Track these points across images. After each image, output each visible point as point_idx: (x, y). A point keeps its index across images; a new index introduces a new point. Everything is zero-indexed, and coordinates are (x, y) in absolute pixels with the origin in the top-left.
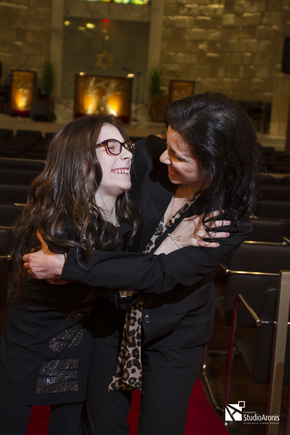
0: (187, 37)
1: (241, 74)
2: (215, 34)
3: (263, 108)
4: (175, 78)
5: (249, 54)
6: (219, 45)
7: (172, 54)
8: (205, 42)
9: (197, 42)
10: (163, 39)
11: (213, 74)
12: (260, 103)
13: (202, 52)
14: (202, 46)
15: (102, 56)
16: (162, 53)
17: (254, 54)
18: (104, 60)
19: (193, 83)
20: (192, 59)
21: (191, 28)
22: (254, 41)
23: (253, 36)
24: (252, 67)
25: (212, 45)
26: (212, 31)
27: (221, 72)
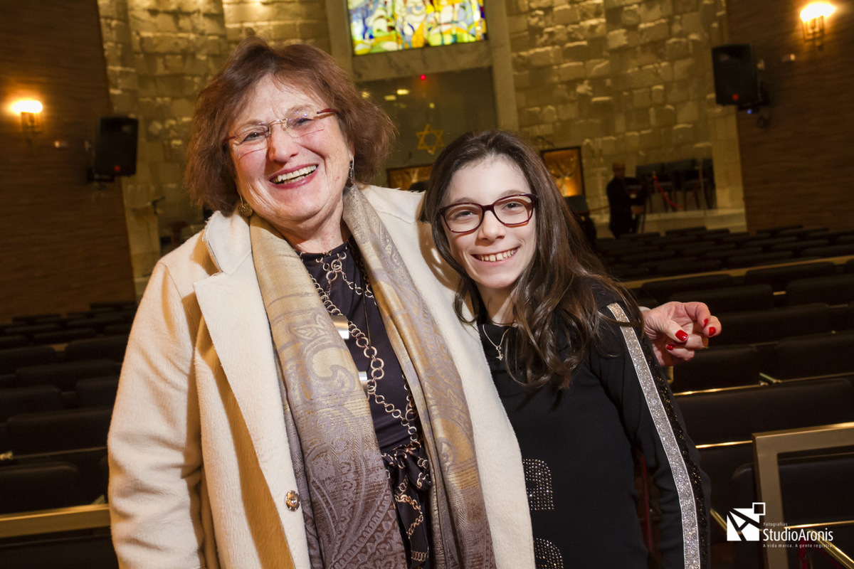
0: (556, 79)
1: (653, 121)
2: (599, 66)
3: (699, 168)
4: (547, 147)
5: (661, 87)
6: (608, 82)
7: (537, 109)
8: (586, 82)
9: (572, 84)
10: (518, 89)
11: (608, 129)
12: (694, 162)
13: (584, 97)
14: (581, 89)
15: (426, 132)
16: (520, 111)
17: (668, 86)
18: (430, 140)
19: (578, 148)
20: (570, 112)
21: (558, 64)
22: (664, 64)
23: (661, 57)
24: (669, 107)
25: (597, 83)
26: (592, 61)
27: (620, 124)
